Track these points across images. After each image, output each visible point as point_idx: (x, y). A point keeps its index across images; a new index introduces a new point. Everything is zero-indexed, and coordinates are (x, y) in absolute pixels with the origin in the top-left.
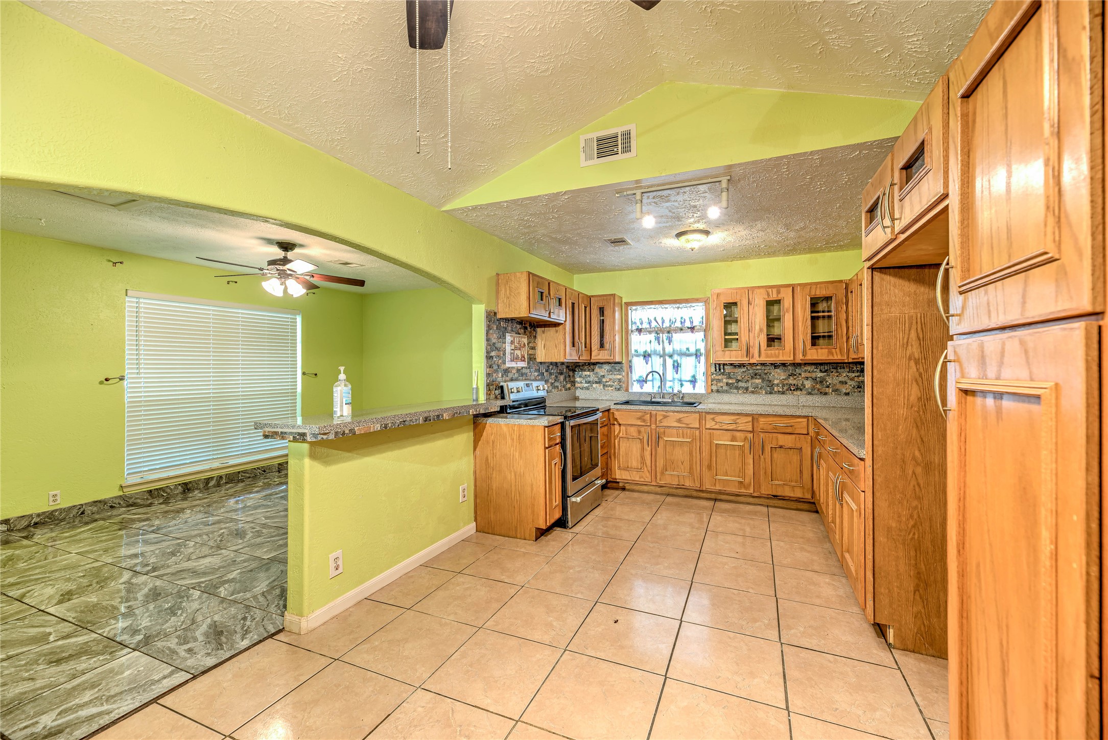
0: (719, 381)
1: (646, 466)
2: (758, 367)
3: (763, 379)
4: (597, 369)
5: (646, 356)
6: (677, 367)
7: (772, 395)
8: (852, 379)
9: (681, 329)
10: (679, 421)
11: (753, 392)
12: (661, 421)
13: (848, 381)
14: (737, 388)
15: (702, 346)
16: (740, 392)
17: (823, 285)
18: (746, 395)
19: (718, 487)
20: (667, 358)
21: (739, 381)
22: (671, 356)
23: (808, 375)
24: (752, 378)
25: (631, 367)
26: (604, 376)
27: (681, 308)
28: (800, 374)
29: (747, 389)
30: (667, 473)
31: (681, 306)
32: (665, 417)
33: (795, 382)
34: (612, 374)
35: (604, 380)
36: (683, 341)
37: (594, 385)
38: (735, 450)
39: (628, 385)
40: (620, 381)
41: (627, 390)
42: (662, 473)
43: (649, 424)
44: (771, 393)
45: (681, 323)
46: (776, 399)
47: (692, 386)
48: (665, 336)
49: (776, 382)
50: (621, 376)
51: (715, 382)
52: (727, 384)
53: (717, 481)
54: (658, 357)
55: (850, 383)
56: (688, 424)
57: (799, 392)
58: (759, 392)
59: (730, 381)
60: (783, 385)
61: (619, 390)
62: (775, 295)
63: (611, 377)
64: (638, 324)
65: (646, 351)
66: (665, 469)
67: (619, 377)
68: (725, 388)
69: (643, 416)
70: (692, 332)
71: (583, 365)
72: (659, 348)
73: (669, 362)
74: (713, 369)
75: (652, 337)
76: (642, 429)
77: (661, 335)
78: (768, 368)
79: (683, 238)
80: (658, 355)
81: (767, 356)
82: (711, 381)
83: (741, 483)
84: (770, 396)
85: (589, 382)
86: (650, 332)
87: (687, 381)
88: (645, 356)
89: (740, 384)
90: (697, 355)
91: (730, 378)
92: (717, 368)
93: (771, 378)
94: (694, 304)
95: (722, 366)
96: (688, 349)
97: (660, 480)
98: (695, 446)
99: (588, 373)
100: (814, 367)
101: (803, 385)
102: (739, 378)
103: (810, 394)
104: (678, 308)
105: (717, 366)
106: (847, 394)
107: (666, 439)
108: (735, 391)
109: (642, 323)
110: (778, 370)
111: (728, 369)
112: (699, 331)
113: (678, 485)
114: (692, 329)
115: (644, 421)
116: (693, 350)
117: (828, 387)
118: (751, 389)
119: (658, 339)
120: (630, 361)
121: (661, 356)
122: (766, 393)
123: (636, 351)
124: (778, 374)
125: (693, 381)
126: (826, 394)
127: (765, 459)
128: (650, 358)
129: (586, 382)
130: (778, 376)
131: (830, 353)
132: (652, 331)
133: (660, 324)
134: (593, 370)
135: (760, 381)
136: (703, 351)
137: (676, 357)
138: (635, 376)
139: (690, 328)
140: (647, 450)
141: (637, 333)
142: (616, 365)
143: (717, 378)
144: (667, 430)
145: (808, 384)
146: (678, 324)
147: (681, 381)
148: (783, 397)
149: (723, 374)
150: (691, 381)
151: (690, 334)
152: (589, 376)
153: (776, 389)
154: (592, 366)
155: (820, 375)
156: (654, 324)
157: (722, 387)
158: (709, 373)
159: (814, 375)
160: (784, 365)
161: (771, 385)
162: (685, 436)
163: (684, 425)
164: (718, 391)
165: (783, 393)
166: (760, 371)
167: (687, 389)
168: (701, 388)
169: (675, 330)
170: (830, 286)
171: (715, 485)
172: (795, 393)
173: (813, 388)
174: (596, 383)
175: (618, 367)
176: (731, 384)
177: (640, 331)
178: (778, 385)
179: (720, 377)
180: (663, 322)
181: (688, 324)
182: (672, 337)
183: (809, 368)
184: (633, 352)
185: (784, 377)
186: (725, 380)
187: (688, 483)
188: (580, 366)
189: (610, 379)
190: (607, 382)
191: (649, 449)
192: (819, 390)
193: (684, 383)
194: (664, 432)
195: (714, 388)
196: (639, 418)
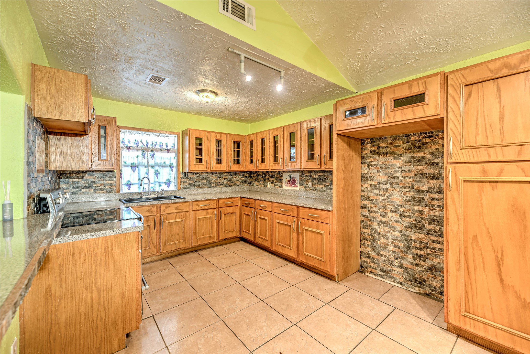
0: (185, 182)
1: (153, 244)
2: (205, 174)
3: (207, 180)
4: (87, 176)
5: (134, 166)
6: (157, 174)
7: (211, 188)
8: (240, 179)
9: (161, 150)
10: (177, 208)
11: (202, 187)
12: (164, 211)
13: (239, 180)
14: (194, 185)
15: (174, 162)
16: (196, 188)
17: (237, 136)
18: (199, 189)
19: (199, 243)
20: (150, 168)
21: (195, 181)
22: (153, 167)
23: (225, 177)
24: (202, 179)
25: (121, 174)
26: (94, 182)
27: (160, 136)
28: (222, 177)
29: (199, 186)
30: (169, 244)
31: (160, 135)
32: (167, 207)
33: (220, 181)
34: (103, 180)
35: (95, 185)
36: (161, 157)
37: (84, 190)
38: (207, 220)
39: (119, 188)
40: (111, 185)
41: (118, 192)
42: (165, 245)
43: (155, 214)
44: (210, 187)
45: (160, 145)
46: (212, 190)
47: (167, 186)
48: (149, 153)
49: (212, 181)
50: (112, 182)
51: (182, 183)
52: (189, 184)
53: (199, 239)
54: (144, 167)
55: (240, 180)
56: (182, 210)
57: (221, 186)
58: (205, 187)
59: (191, 182)
60: (216, 183)
61: (110, 192)
62: (219, 137)
63: (102, 182)
64: (127, 143)
65: (133, 163)
66: (166, 242)
67: (110, 182)
68: (188, 186)
69: (151, 209)
70: (168, 152)
71: (69, 174)
72: (145, 161)
73: (152, 171)
74: (181, 176)
75: (139, 153)
76: (150, 218)
77: (146, 153)
78: (209, 174)
79: (201, 94)
80: (143, 166)
81: (216, 168)
82: (179, 182)
83: (211, 237)
84: (210, 189)
85: (77, 188)
86: (138, 150)
87: (163, 183)
88: (132, 167)
89: (196, 183)
90: (171, 166)
91: (191, 180)
92: (184, 175)
93: (210, 179)
94: (168, 135)
95: (186, 174)
96: (164, 163)
97: (163, 250)
98: (186, 223)
99: (76, 180)
100: (227, 173)
101: (223, 182)
102: (195, 180)
103: (226, 186)
104: (158, 136)
105: (184, 173)
106: (239, 185)
107: (168, 222)
108: (193, 187)
109: (129, 142)
110: (213, 175)
111: (190, 175)
112: (172, 152)
113: (176, 249)
114: (168, 150)
115: (152, 212)
116: (168, 163)
117: (232, 183)
118: (201, 186)
119: (144, 156)
120: (121, 170)
121: (145, 167)
122: (208, 187)
123: (125, 163)
124: (214, 177)
125: (168, 183)
126: (231, 186)
127: (221, 221)
128: (137, 168)
129: (73, 188)
130: (213, 178)
131: (239, 167)
132: (140, 149)
133: (145, 145)
134: (83, 177)
135: (205, 181)
136: (175, 164)
137: (157, 168)
138: (124, 180)
139: (167, 150)
140: (153, 232)
141: (126, 149)
142: (107, 173)
143: (184, 180)
144: (168, 216)
145: (225, 182)
146: (158, 147)
147: (159, 183)
148: (215, 189)
149: (187, 178)
150: (166, 183)
151: (167, 153)
152: (78, 182)
153: (212, 185)
154: (81, 174)
155: (230, 177)
156: (140, 145)
157: (186, 185)
158: (180, 178)
159: (227, 177)
160: (216, 173)
161: (210, 183)
162: (181, 217)
163: (180, 211)
164: (184, 188)
165: (215, 187)
166: (205, 176)
167: (164, 187)
168: (172, 187)
169: (157, 150)
170: (240, 137)
171: (197, 242)
172: (220, 186)
173: (227, 184)
174: (86, 187)
175: (110, 174)
176: (191, 183)
177: (129, 148)
178: (213, 183)
179: (185, 180)
180: (147, 144)
181: (164, 147)
182: (154, 154)
183: (225, 174)
184: (123, 163)
185: (216, 179)
186: (188, 182)
187: (182, 246)
188: (66, 174)
189: (101, 184)
190: (97, 186)
191: (155, 231)
192: (229, 184)
193: (161, 184)
194: (167, 218)
195: (182, 186)
196: (148, 211)
